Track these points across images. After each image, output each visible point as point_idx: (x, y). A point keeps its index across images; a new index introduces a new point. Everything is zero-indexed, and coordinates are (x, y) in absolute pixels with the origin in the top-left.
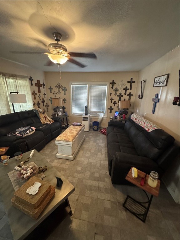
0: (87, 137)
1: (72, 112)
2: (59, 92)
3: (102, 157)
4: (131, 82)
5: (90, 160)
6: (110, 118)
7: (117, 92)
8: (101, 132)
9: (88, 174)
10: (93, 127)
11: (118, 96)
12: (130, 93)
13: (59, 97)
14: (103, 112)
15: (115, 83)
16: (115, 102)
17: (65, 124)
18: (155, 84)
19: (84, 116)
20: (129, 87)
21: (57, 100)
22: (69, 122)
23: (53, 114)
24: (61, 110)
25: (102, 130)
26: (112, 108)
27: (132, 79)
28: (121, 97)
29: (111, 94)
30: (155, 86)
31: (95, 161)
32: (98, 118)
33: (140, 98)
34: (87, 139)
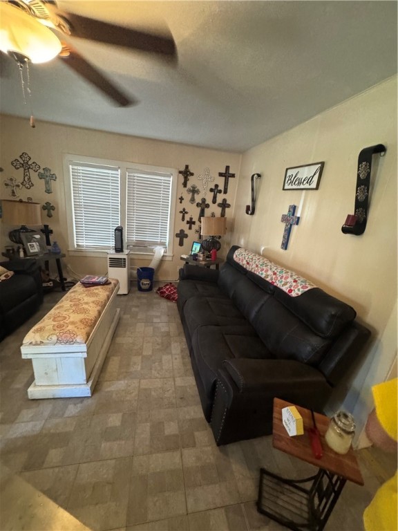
0: (124, 314)
1: (75, 243)
2: (28, 183)
3: (175, 367)
4: (227, 175)
5: (145, 384)
6: (182, 259)
7: (196, 195)
8: (162, 294)
9: (144, 431)
10: (139, 282)
11: (198, 205)
12: (225, 200)
13: (29, 198)
14: (163, 244)
15: (192, 174)
16: (191, 219)
17: (53, 278)
18: (286, 184)
19: (112, 254)
20: (221, 187)
21: (21, 206)
22: (68, 273)
23: (8, 250)
24: (38, 236)
25: (162, 288)
26: (186, 233)
27: (228, 168)
28: (206, 209)
29: (181, 199)
30: (285, 188)
31: (158, 383)
32: (150, 258)
33: (250, 213)
34: (127, 317)
